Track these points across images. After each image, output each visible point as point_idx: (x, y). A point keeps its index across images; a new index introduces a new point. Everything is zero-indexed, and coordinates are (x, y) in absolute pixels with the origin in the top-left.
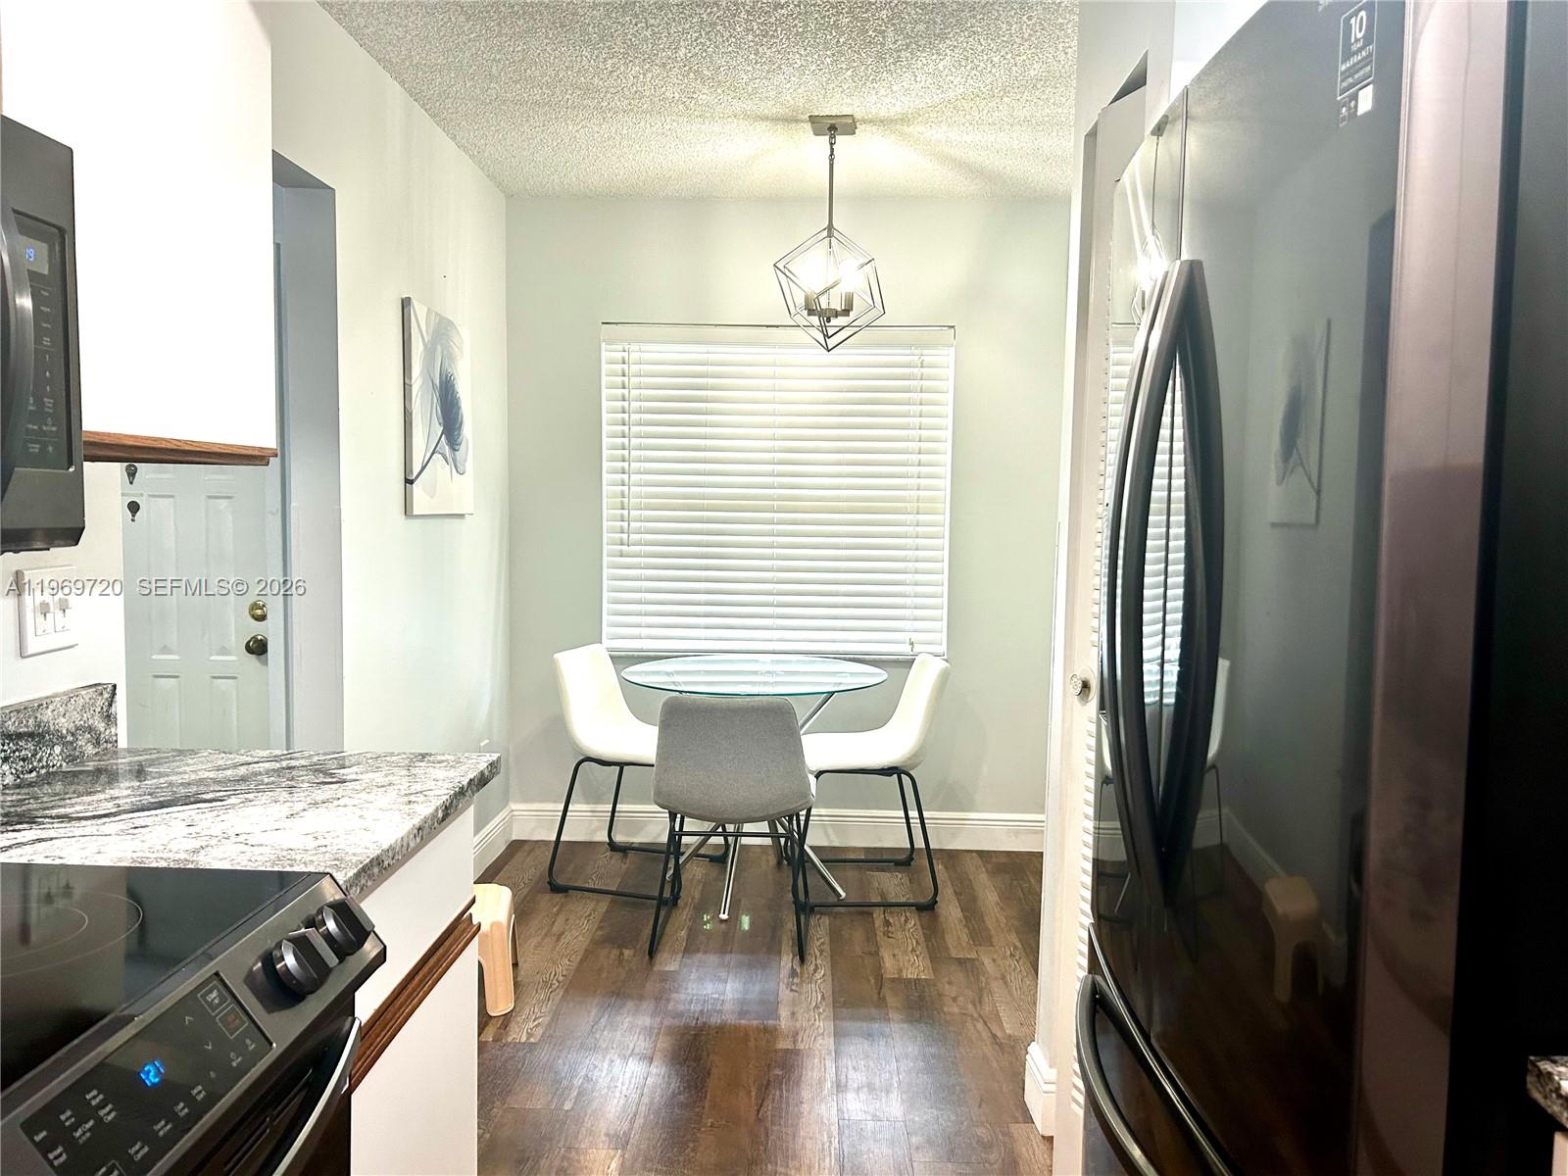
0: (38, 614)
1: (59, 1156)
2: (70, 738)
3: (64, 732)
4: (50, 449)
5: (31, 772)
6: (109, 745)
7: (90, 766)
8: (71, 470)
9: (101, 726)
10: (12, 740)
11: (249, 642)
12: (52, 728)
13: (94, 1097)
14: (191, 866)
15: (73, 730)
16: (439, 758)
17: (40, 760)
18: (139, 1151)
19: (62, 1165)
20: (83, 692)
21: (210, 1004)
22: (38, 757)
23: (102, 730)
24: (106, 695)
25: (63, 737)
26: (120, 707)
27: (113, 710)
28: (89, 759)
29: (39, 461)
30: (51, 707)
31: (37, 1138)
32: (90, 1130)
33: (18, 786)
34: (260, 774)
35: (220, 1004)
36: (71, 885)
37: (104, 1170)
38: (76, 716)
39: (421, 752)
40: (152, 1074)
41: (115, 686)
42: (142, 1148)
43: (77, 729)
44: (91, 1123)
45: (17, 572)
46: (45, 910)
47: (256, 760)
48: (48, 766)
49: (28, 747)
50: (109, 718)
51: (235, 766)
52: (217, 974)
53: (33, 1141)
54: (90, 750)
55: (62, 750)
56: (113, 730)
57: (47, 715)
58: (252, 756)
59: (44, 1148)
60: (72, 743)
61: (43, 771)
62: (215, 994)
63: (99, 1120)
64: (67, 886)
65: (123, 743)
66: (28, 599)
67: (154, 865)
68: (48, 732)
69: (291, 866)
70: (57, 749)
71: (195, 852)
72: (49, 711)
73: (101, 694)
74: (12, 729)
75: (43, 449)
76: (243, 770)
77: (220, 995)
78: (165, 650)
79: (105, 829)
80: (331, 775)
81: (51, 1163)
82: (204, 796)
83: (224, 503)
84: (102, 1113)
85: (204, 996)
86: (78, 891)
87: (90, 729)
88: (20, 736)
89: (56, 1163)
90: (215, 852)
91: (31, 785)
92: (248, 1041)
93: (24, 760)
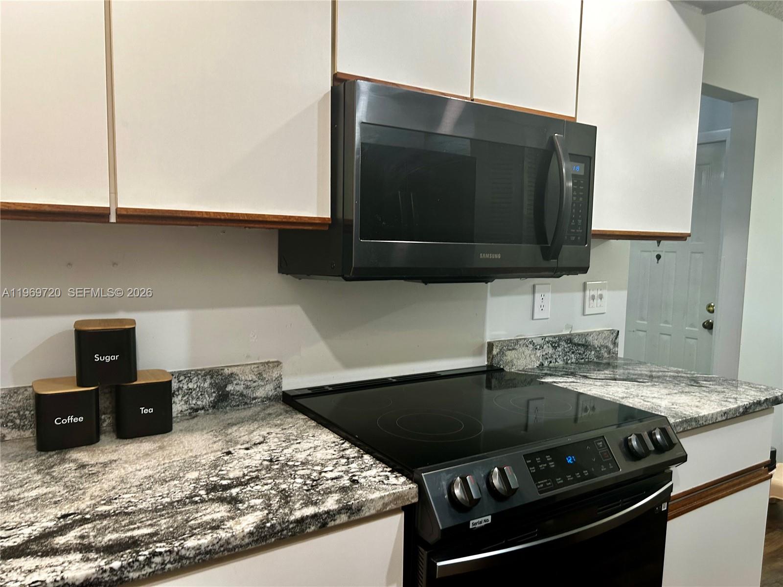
0: (591, 299)
1: (533, 469)
2: (598, 349)
3: (596, 346)
4: (579, 238)
5: (582, 359)
6: (614, 355)
7: (605, 361)
8: (586, 246)
9: (611, 347)
10: (576, 346)
11: (704, 323)
12: (591, 344)
13: (548, 458)
14: (618, 402)
15: (600, 346)
16: (757, 386)
17: (586, 355)
18: (559, 481)
19: (533, 473)
20: (605, 332)
21: (598, 446)
22: (585, 354)
23: (612, 348)
24: (614, 334)
25: (595, 348)
26: (621, 340)
27: (617, 341)
28: (605, 359)
29: (574, 243)
30: (592, 336)
31: (528, 462)
32: (545, 467)
33: (577, 364)
34: (667, 376)
35: (602, 448)
36: (595, 407)
37: (546, 481)
38: (601, 341)
39: (749, 381)
40: (571, 459)
41: (618, 332)
42: (561, 480)
43: (602, 346)
44: (545, 465)
45: (584, 283)
46: (584, 414)
47: (669, 371)
48: (589, 358)
49: (582, 350)
50: (615, 344)
51: (658, 372)
52: (603, 437)
53: (526, 462)
54: (606, 355)
55: (595, 353)
56: (616, 349)
57: (590, 339)
58: (668, 369)
59: (529, 465)
60: (599, 351)
61: (587, 360)
62: (601, 443)
63: (548, 465)
64: (594, 407)
65: (621, 354)
66: (588, 292)
67: (606, 399)
68: (590, 345)
69: (655, 411)
70: (593, 353)
71: (623, 398)
72: (591, 337)
73: (613, 334)
74: (576, 342)
75: (576, 238)
76: (660, 374)
77: (603, 444)
78: (666, 322)
79: (596, 383)
80: (698, 383)
81: (530, 470)
82: (639, 380)
83: (698, 256)
84: (550, 464)
85: (597, 442)
86: (598, 410)
87: (607, 347)
88: (579, 345)
89: (532, 471)
90: (631, 400)
91: (582, 364)
92: (610, 464)
93: (580, 354)
